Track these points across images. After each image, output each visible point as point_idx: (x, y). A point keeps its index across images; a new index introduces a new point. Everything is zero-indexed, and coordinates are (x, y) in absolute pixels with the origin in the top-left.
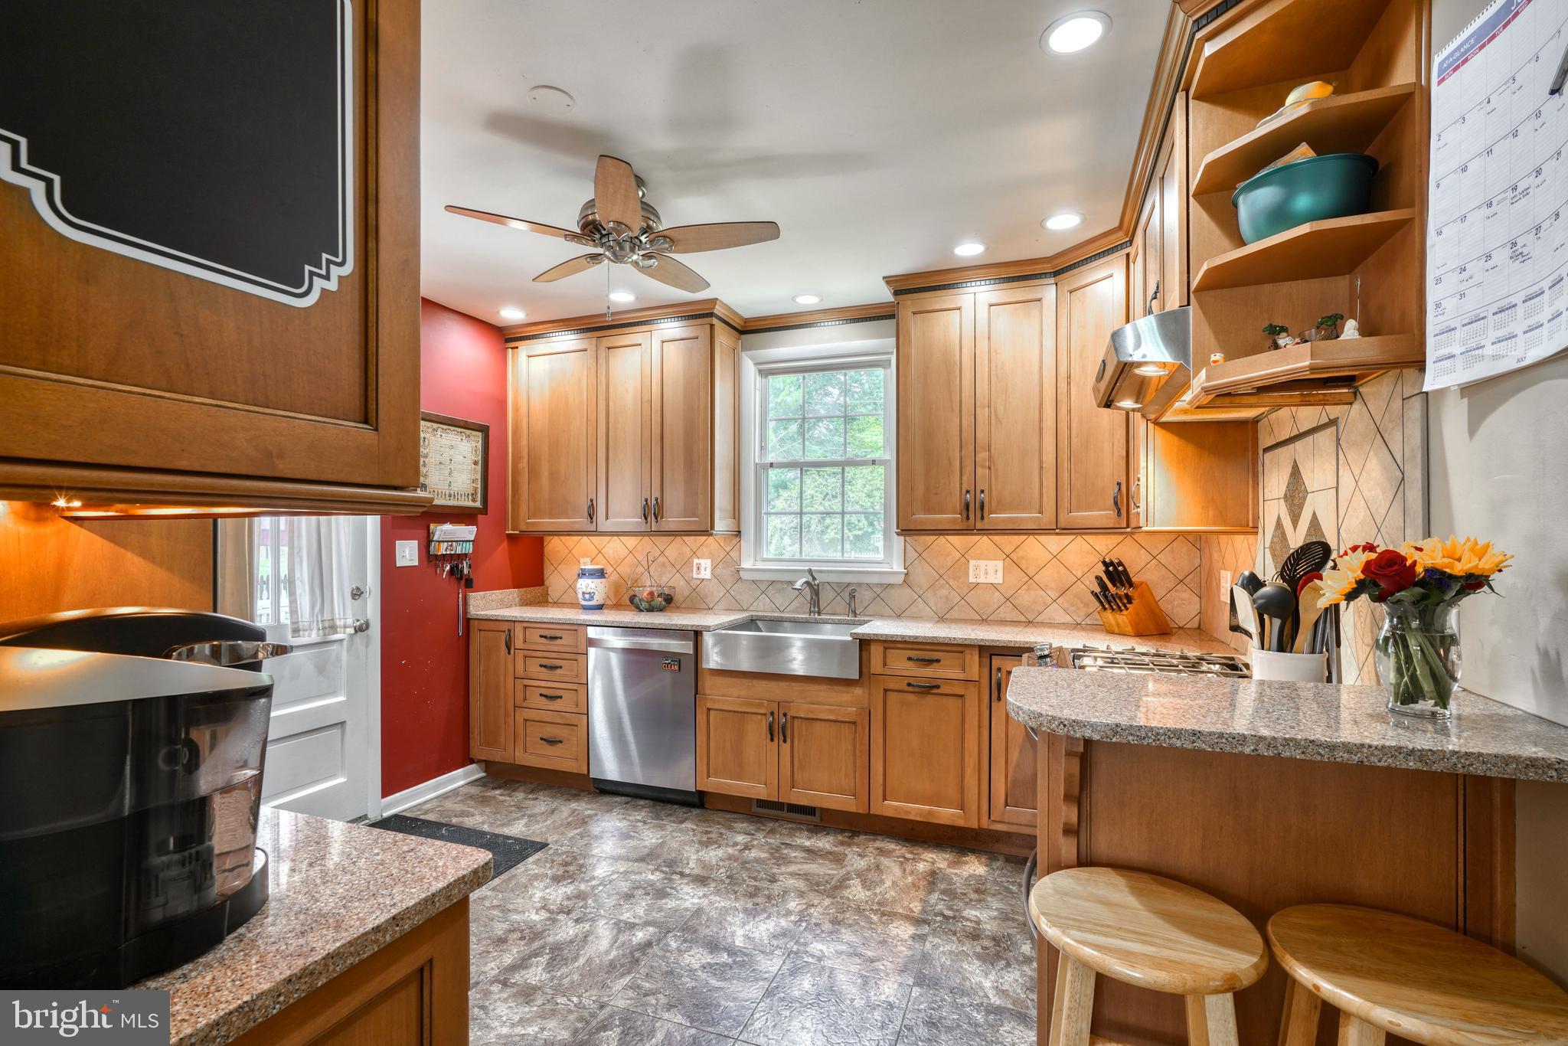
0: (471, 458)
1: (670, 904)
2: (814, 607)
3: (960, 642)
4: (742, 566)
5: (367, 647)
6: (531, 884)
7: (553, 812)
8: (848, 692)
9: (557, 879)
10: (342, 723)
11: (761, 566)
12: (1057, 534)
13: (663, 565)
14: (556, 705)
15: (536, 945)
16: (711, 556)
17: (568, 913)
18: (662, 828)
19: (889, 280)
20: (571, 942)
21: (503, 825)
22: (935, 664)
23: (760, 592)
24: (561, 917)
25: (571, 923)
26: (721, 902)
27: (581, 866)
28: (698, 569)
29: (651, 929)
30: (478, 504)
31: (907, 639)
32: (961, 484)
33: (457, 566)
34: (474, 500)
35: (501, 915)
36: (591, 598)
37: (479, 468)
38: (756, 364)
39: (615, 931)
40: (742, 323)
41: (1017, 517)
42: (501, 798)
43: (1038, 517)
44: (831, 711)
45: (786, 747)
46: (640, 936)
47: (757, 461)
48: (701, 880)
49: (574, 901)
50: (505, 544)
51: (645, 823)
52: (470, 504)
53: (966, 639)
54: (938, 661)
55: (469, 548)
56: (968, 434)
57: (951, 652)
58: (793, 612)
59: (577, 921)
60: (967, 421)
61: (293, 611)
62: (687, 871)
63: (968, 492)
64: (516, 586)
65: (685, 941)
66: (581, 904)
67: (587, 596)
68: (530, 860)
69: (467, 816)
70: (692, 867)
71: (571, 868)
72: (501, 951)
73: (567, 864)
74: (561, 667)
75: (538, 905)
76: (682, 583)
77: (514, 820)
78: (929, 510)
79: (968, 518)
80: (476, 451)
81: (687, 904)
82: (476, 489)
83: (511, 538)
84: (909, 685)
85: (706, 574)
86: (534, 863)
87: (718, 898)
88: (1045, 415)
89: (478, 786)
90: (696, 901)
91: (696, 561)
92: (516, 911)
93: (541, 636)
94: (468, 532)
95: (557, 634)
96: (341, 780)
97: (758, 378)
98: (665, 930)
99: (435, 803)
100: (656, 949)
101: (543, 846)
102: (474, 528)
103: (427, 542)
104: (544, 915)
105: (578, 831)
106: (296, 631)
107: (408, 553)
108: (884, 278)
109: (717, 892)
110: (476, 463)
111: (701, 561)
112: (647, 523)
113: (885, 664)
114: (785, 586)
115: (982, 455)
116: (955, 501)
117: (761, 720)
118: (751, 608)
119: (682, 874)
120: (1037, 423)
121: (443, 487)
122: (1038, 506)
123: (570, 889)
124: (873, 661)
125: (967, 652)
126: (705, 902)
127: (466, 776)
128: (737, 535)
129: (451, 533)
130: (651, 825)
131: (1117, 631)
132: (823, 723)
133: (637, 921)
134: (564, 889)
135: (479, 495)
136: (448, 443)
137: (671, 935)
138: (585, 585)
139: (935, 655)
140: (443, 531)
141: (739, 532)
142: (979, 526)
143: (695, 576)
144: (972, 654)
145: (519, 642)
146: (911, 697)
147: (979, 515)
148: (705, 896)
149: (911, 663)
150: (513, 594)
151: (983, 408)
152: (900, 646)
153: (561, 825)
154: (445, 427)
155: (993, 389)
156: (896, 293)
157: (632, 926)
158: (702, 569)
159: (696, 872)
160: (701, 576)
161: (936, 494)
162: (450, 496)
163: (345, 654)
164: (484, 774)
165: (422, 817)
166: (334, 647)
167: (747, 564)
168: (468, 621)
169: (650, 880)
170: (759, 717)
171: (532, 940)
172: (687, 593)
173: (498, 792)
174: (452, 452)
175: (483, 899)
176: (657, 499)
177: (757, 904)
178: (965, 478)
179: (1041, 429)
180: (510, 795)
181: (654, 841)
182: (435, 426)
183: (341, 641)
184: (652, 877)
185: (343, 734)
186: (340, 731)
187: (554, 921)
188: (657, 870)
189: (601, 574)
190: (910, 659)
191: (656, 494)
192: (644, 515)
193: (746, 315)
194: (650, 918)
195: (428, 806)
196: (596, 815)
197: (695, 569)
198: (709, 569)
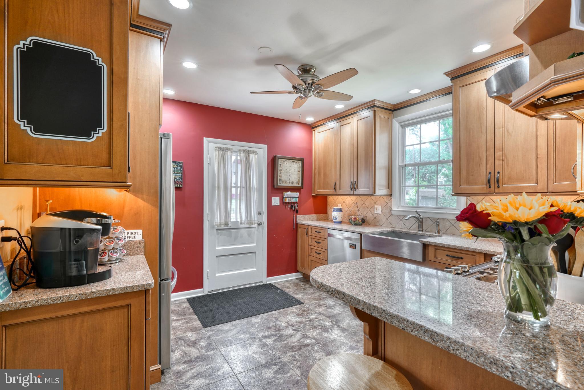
0: (297, 170)
1: (326, 334)
2: (420, 228)
3: (472, 250)
4: (392, 209)
5: (263, 230)
6: (290, 314)
7: (313, 294)
9: (298, 315)
10: (255, 252)
11: (400, 209)
12: (548, 195)
13: (364, 207)
14: (319, 256)
15: (277, 333)
16: (381, 205)
17: (293, 326)
18: (344, 308)
19: (447, 74)
20: (287, 335)
21: (296, 294)
22: (461, 260)
23: (399, 220)
24: (290, 327)
25: (291, 330)
26: (344, 340)
27: (308, 313)
29: (313, 341)
30: (300, 185)
31: (445, 246)
32: (486, 169)
33: (293, 206)
34: (298, 184)
35: (275, 320)
36: (336, 219)
37: (300, 173)
38: (399, 123)
39: (302, 337)
40: (393, 107)
41: (520, 186)
42: (302, 285)
43: (534, 186)
46: (308, 341)
47: (400, 164)
48: (343, 330)
49: (298, 323)
50: (312, 199)
51: (340, 305)
52: (297, 185)
53: (475, 249)
54: (462, 258)
55: (297, 200)
56: (490, 143)
57: (469, 255)
58: (412, 230)
59: (293, 330)
60: (490, 137)
61: (241, 218)
62: (341, 325)
63: (490, 173)
64: (315, 213)
65: (321, 349)
66: (298, 325)
67: (335, 218)
68: (295, 307)
69: (288, 289)
70: (344, 325)
71: (305, 313)
72: (267, 331)
73: (305, 311)
74: (321, 243)
75: (287, 321)
76: (371, 215)
77: (300, 293)
78: (468, 183)
79: (490, 187)
80: (299, 167)
81: (332, 337)
82: (299, 180)
83: (313, 196)
85: (379, 212)
86: (296, 308)
87: (344, 338)
88: (539, 127)
89: (298, 280)
90: (335, 337)
91: (375, 206)
92: (280, 321)
93: (315, 231)
94: (296, 194)
95: (320, 231)
96: (255, 269)
97: (400, 129)
98: (317, 342)
99: (283, 283)
100: (309, 348)
101: (302, 303)
102: (298, 193)
103: (282, 198)
104: (286, 324)
105: (316, 302)
106: (241, 223)
107: (276, 201)
108: (444, 74)
109: (345, 337)
110: (299, 171)
111: (378, 206)
112: (352, 191)
113: (435, 257)
115: (499, 154)
116: (484, 179)
118: (396, 227)
119: (338, 326)
120: (535, 133)
121: (287, 180)
122: (535, 180)
123: (298, 319)
124: (430, 255)
125: (477, 255)
126: (339, 338)
127: (296, 276)
128: (391, 196)
129: (290, 195)
130: (342, 306)
133: (311, 336)
134: (297, 319)
135: (300, 182)
136: (289, 165)
137: (318, 345)
138: (335, 214)
139: (460, 255)
140: (287, 194)
141: (392, 194)
142: (496, 191)
143: (375, 212)
144: (480, 257)
145: (309, 233)
147: (496, 185)
148: (340, 336)
149: (448, 258)
150: (314, 216)
151: (499, 128)
152: (443, 249)
153: (313, 298)
154: (288, 160)
155: (506, 118)
156: (452, 79)
157: (308, 337)
158: (378, 210)
159: (344, 327)
160: (378, 213)
161: (472, 175)
162: (290, 183)
163: (256, 232)
164: (302, 277)
165: (277, 286)
166: (253, 229)
167: (394, 208)
168: (297, 225)
169: (326, 325)
171: (277, 331)
172: (372, 219)
173: (302, 283)
174: (290, 168)
175: (274, 314)
176: (355, 182)
177: (357, 346)
178: (488, 166)
179: (537, 136)
180: (305, 285)
181: (338, 312)
182: (284, 160)
183: (255, 227)
184: (327, 324)
185: (256, 255)
186: (254, 255)
187: (287, 327)
188: (331, 322)
189: (340, 210)
190: (447, 255)
191: (355, 180)
192: (351, 188)
193: (394, 103)
194: (316, 337)
195: (281, 283)
196: (326, 298)
197: (375, 210)
198: (380, 210)
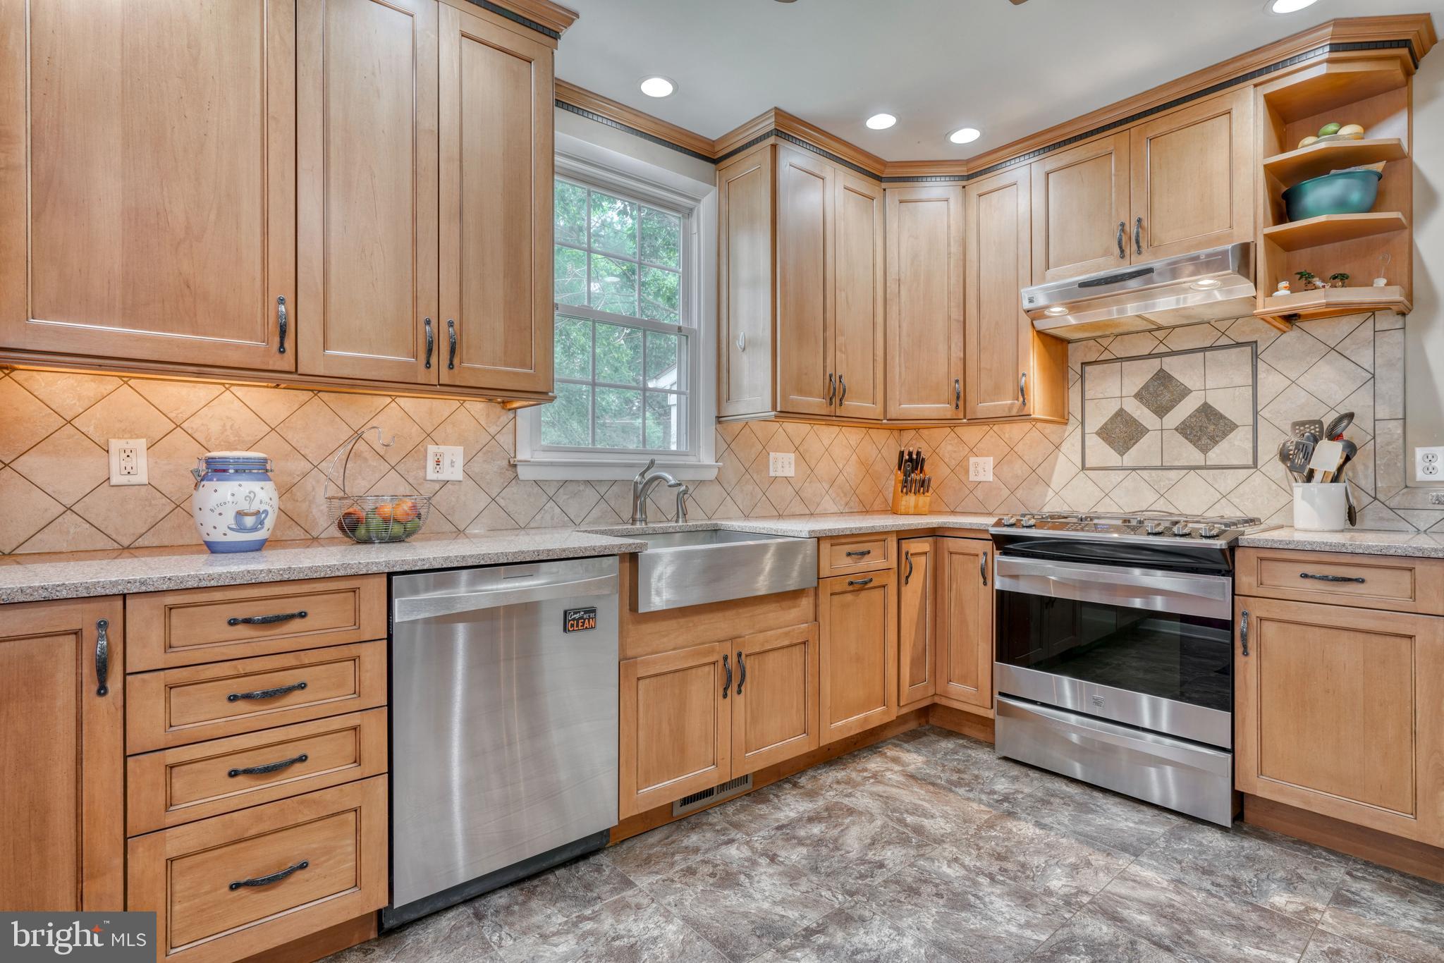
2: (641, 514)
3: (887, 530)
4: (519, 457)
8: (794, 607)
11: (543, 457)
16: (461, 441)
22: (867, 556)
23: (547, 498)
28: (438, 463)
32: (825, 367)
36: (260, 524)
41: (861, 406)
43: (873, 407)
44: (787, 634)
45: (740, 700)
54: (869, 552)
56: (830, 315)
57: (878, 541)
63: (831, 375)
67: (249, 521)
74: (301, 686)
76: (408, 488)
78: (800, 391)
79: (831, 403)
84: (851, 583)
85: (453, 470)
88: (877, 311)
91: (432, 449)
93: (233, 622)
95: (290, 608)
111: (442, 448)
112: (430, 367)
113: (831, 565)
114: (582, 488)
115: (840, 339)
117: (709, 673)
120: (872, 318)
122: (872, 397)
124: (822, 563)
125: (890, 539)
131: (912, 511)
132: (776, 654)
138: (252, 493)
139: (868, 546)
143: (431, 475)
144: (892, 541)
145: (142, 654)
146: (849, 597)
147: (839, 401)
149: (849, 559)
151: (841, 290)
152: (843, 541)
158: (446, 462)
160: (443, 476)
161: (806, 374)
167: (523, 455)
170: (706, 669)
176: (451, 325)
178: (828, 361)
179: (874, 324)
189: (263, 470)
190: (849, 554)
191: (449, 313)
192: (425, 350)
197: (431, 464)
198: (460, 462)
